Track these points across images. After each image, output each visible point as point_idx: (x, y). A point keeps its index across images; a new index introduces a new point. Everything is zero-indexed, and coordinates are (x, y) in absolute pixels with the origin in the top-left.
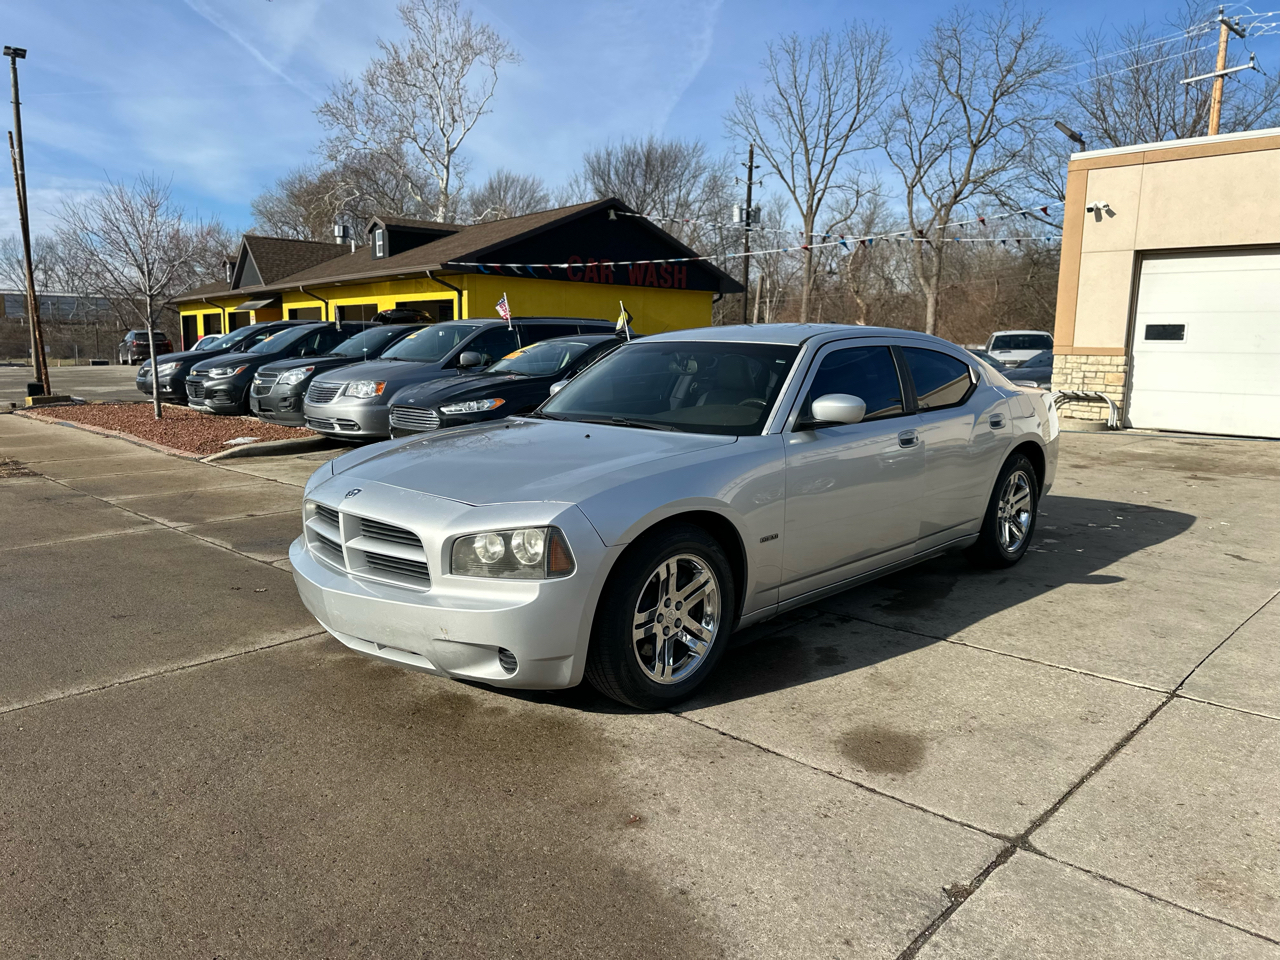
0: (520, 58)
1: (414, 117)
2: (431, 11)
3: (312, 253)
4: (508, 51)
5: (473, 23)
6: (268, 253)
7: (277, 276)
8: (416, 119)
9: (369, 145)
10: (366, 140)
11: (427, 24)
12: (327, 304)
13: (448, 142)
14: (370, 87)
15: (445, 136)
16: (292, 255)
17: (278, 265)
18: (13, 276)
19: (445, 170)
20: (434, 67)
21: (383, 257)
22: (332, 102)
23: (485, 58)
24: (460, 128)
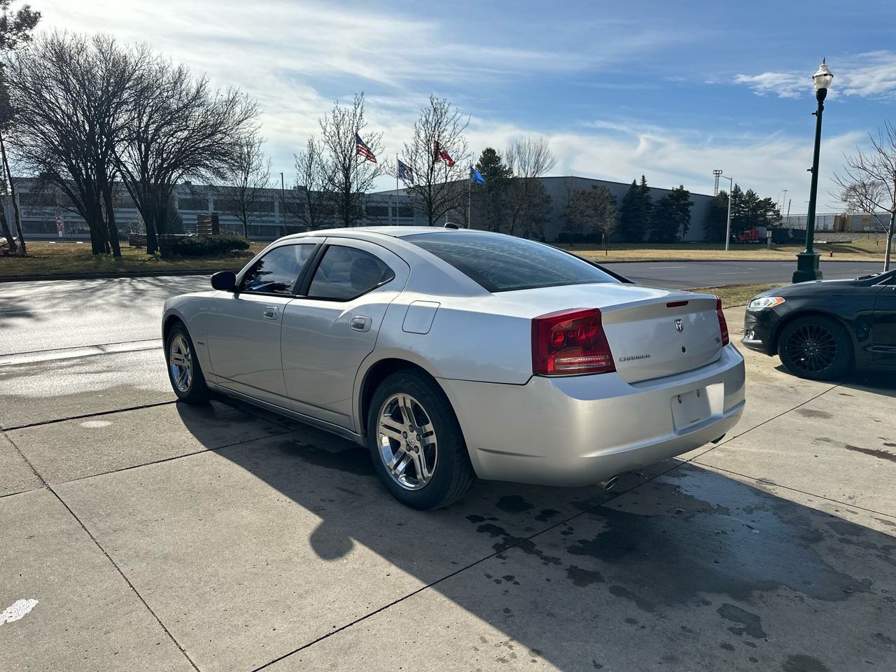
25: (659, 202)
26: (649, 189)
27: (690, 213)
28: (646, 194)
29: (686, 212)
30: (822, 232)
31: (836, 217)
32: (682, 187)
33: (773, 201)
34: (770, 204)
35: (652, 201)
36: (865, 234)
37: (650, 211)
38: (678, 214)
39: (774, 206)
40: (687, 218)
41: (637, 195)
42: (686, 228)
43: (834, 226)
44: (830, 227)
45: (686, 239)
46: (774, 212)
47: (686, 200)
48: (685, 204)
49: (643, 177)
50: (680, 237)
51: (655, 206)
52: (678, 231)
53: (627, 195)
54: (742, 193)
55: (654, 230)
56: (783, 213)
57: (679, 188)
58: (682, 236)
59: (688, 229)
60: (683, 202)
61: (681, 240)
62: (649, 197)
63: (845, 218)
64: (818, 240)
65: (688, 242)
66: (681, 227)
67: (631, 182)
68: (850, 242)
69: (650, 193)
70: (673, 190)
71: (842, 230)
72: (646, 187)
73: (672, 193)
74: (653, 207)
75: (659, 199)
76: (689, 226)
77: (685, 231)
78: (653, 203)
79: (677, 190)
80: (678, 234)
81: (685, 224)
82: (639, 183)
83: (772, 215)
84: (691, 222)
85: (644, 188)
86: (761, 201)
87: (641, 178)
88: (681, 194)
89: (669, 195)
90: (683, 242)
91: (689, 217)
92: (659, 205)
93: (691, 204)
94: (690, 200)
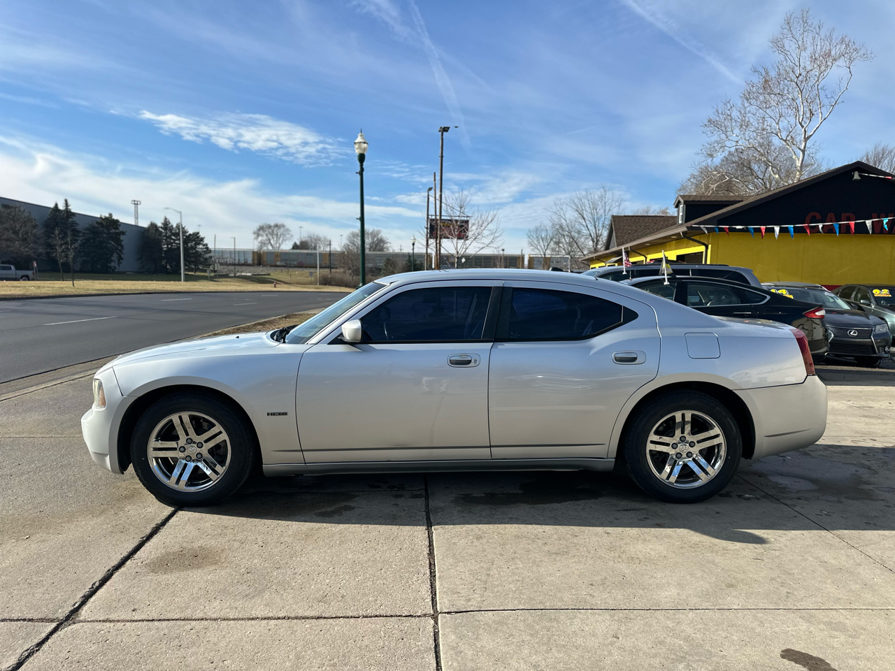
0: (873, 55)
1: (780, 117)
2: (797, 36)
3: (655, 223)
4: (861, 52)
5: (834, 37)
6: (624, 226)
7: (626, 241)
8: (782, 118)
9: (740, 143)
10: (737, 140)
11: (794, 46)
12: (646, 258)
13: (805, 131)
14: (746, 101)
15: (803, 127)
16: (641, 226)
17: (629, 233)
18: (539, 247)
19: (801, 153)
20: (798, 77)
21: (682, 224)
22: (714, 118)
23: (841, 62)
24: (817, 120)
25: (87, 229)
26: (74, 214)
27: (123, 243)
28: (71, 220)
29: (118, 242)
30: (243, 265)
31: (254, 253)
32: (110, 215)
33: (202, 235)
34: (198, 237)
35: (79, 228)
36: (278, 268)
37: (77, 238)
38: (110, 243)
39: (202, 239)
40: (120, 248)
41: (60, 219)
42: (120, 258)
43: (253, 260)
44: (250, 261)
45: (121, 268)
46: (204, 245)
47: (117, 228)
48: (116, 233)
49: (66, 201)
50: (115, 268)
51: (84, 233)
52: (112, 261)
53: (48, 219)
54: (172, 226)
55: (85, 258)
56: (211, 246)
57: (107, 215)
58: (117, 266)
59: (122, 259)
60: (113, 231)
61: (116, 270)
62: (74, 223)
63: (260, 254)
64: (242, 272)
65: (123, 273)
66: (115, 257)
67: (52, 206)
68: (269, 275)
69: (75, 219)
70: (101, 218)
71: (259, 264)
72: (70, 212)
73: (100, 220)
74: (81, 234)
75: (87, 226)
76: (122, 256)
77: (119, 261)
78: (81, 230)
79: (106, 218)
80: (113, 264)
81: (118, 254)
82: (61, 207)
83: (201, 248)
84: (124, 252)
85: (68, 214)
86: (190, 235)
87: (64, 202)
88: (110, 224)
89: (97, 223)
90: (119, 273)
91: (122, 247)
92: (87, 232)
93: (123, 233)
94: (121, 229)
